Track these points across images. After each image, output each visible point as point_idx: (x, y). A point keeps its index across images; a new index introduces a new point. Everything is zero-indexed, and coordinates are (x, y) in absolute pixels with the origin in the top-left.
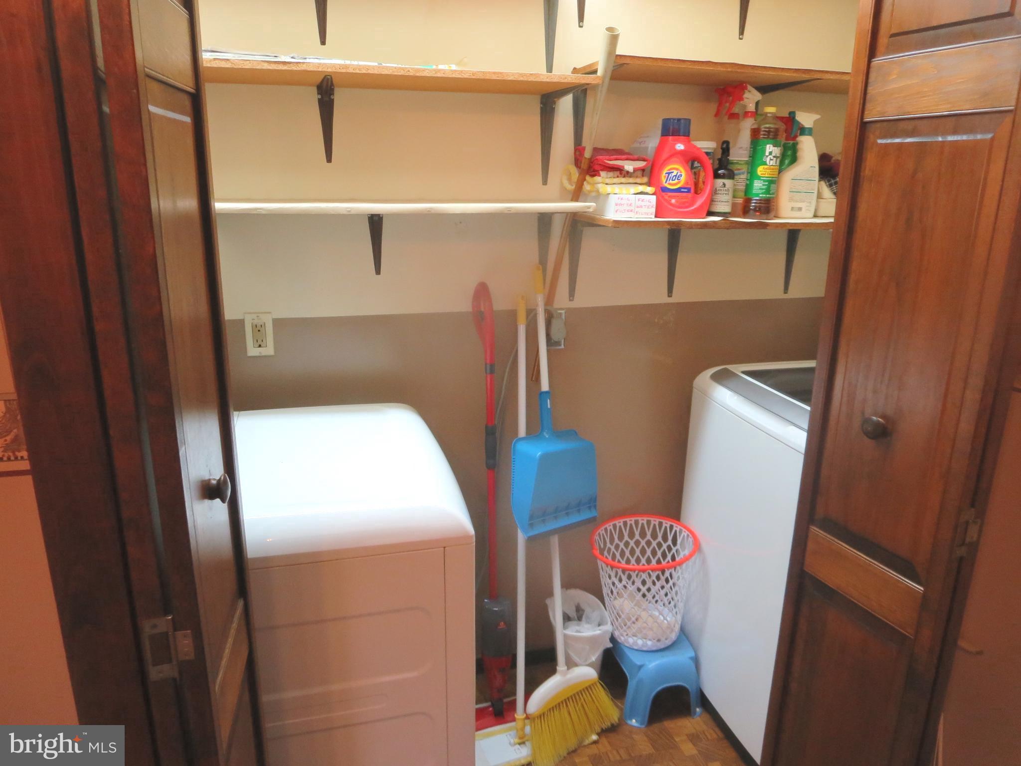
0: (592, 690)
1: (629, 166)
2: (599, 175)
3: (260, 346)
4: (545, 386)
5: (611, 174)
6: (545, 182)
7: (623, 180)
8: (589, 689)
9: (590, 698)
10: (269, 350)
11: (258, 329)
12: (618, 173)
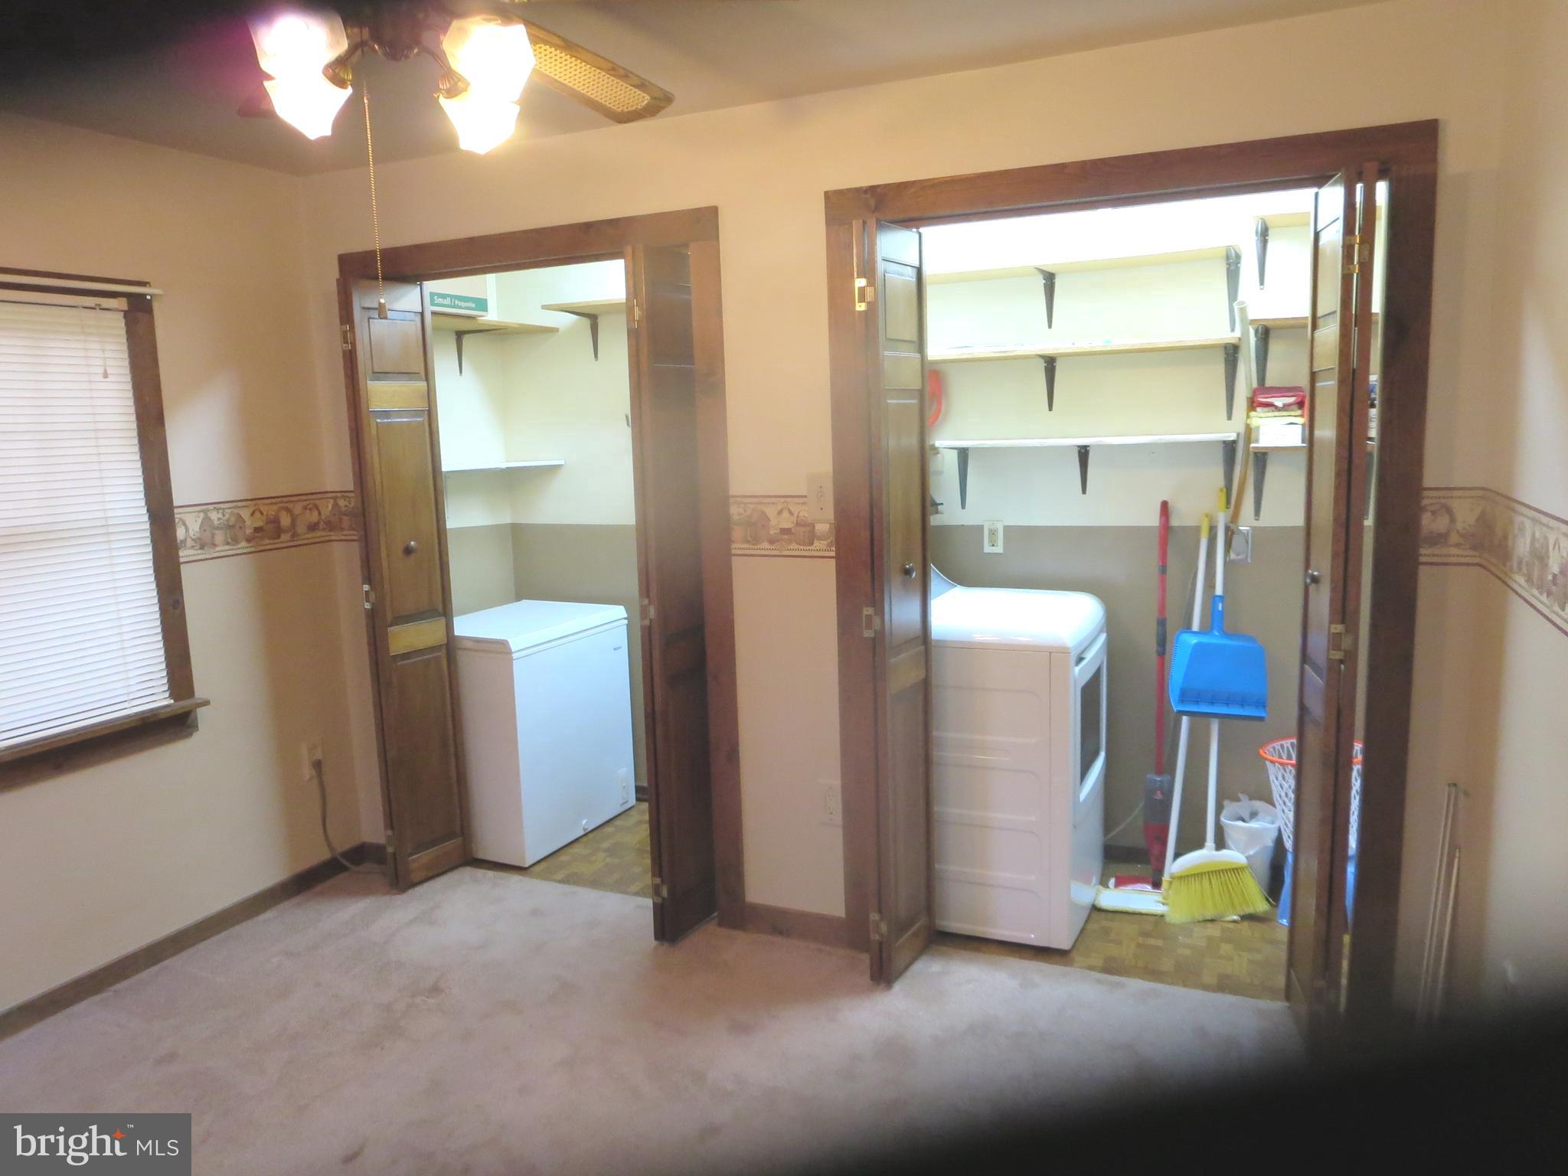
0: (1239, 874)
1: (1279, 402)
2: (1255, 411)
3: (993, 545)
4: (1219, 590)
5: (1266, 409)
6: (1229, 417)
7: (1276, 414)
8: (1236, 871)
9: (1236, 881)
10: (999, 549)
11: (993, 533)
12: (1273, 408)
